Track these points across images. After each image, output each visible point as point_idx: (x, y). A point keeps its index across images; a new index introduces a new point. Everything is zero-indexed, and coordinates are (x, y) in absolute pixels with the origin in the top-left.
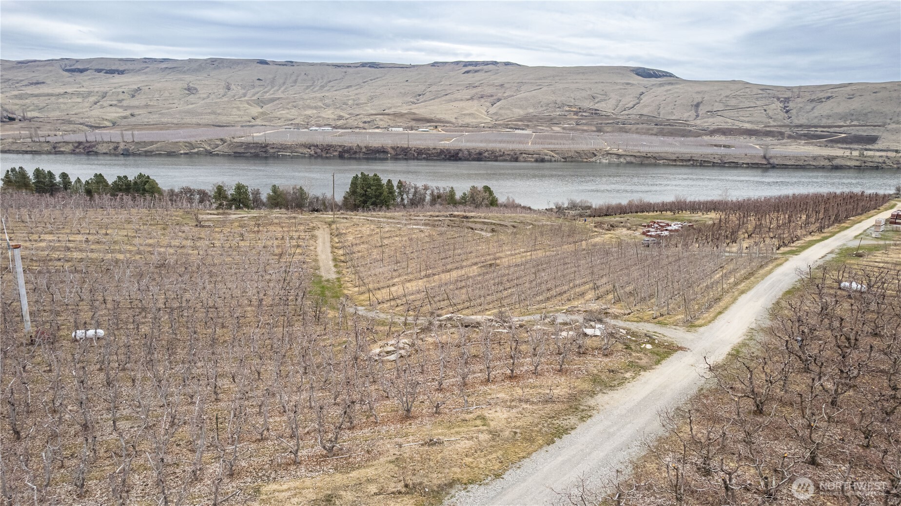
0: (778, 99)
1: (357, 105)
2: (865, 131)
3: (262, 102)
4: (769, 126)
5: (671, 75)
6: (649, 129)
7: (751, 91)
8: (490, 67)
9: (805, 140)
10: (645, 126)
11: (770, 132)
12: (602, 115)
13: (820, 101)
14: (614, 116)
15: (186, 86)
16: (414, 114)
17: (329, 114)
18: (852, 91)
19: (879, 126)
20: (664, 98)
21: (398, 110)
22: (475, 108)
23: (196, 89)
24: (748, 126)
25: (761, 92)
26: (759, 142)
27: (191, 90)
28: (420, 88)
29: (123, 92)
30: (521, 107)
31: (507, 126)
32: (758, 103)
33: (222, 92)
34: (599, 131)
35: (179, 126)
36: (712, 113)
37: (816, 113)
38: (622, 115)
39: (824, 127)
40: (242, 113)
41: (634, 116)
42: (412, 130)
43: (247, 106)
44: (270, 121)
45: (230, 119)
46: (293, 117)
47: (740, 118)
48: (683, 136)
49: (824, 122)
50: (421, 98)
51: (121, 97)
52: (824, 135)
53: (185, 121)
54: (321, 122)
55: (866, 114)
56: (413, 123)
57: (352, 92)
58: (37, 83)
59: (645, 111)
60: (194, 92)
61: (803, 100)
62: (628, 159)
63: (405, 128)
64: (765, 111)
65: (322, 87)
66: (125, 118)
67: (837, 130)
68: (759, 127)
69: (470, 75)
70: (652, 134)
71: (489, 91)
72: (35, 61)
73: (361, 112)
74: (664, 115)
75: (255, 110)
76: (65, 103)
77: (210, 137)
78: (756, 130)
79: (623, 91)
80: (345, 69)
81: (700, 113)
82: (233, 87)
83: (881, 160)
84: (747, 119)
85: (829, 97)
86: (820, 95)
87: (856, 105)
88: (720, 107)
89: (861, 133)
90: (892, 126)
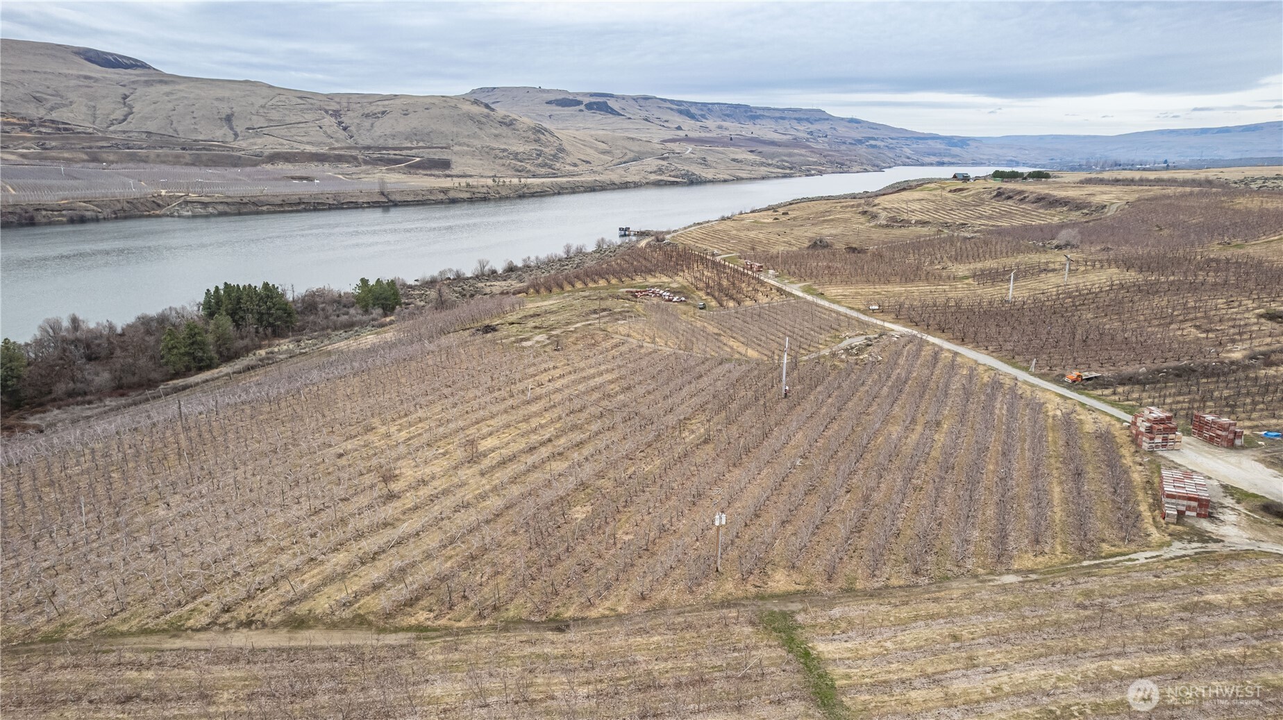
0: (327, 112)
2: (435, 154)
4: (335, 149)
9: (385, 166)
11: (341, 156)
12: (79, 133)
13: (375, 116)
14: (100, 134)
18: (409, 106)
19: (446, 148)
20: (170, 106)
24: (313, 149)
25: (300, 101)
26: (337, 171)
32: (308, 117)
34: (95, 159)
36: (255, 131)
37: (377, 131)
38: (115, 132)
39: (394, 149)
41: (136, 134)
47: (296, 137)
48: (235, 166)
49: (391, 143)
52: (399, 159)
55: (428, 134)
59: (152, 126)
61: (355, 114)
62: (221, 208)
64: (321, 128)
68: (324, 150)
70: (187, 164)
74: (184, 129)
78: (323, 155)
79: (87, 90)
81: (238, 130)
83: (484, 190)
84: (304, 139)
85: (383, 113)
86: (373, 109)
87: (413, 122)
88: (262, 122)
89: (432, 156)
90: (456, 148)
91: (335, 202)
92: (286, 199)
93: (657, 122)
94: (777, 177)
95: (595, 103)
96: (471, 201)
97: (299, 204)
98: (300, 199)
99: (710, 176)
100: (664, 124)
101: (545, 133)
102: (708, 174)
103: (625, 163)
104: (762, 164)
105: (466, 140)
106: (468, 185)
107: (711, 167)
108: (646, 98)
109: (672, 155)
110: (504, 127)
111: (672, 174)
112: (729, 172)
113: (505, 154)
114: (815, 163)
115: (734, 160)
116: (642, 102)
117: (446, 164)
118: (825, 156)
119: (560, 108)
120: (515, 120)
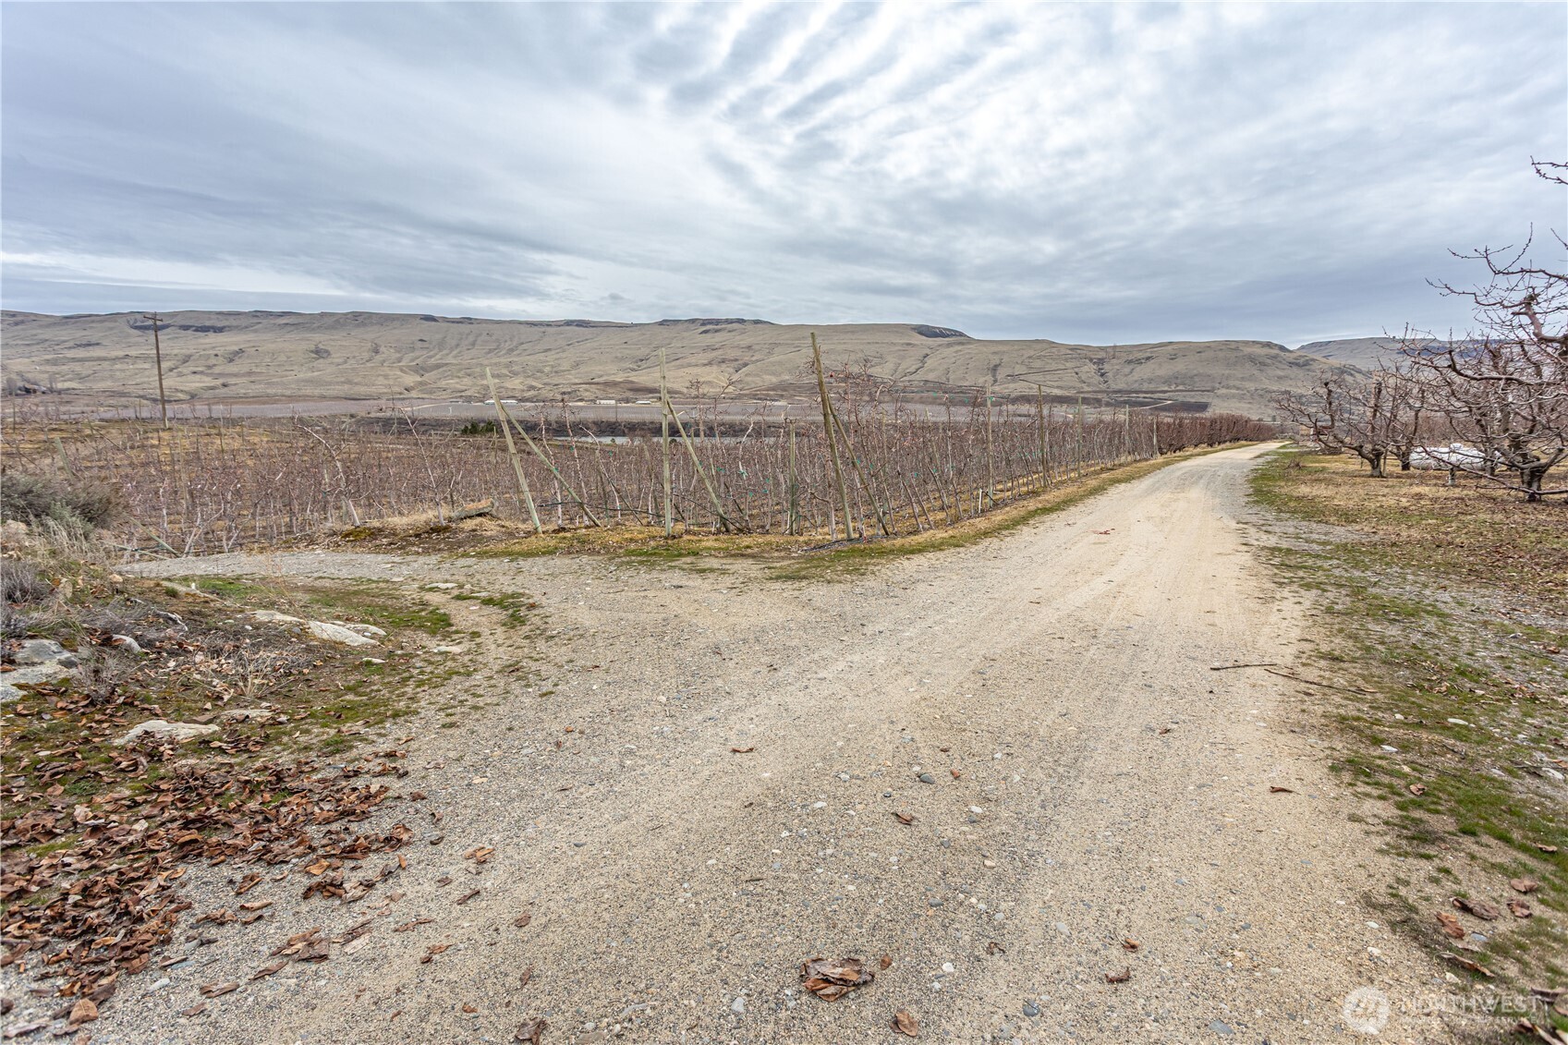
0: (1091, 360)
1: (556, 372)
2: (1193, 397)
3: (422, 368)
4: (1082, 392)
5: (961, 334)
6: (936, 398)
7: (1059, 351)
8: (735, 326)
10: (931, 394)
11: (1085, 398)
12: (876, 382)
13: (1138, 362)
14: (892, 383)
15: (313, 348)
16: (632, 382)
17: (516, 384)
18: (1176, 352)
19: (1208, 391)
20: (953, 360)
21: (611, 378)
22: (714, 375)
23: (327, 351)
24: (1058, 392)
25: (1070, 352)
27: (319, 353)
28: (643, 351)
29: (216, 355)
30: (773, 374)
31: (754, 397)
32: (1068, 365)
33: (366, 355)
35: (291, 398)
36: (1013, 377)
37: (1136, 376)
38: (903, 381)
39: (1146, 392)
40: (391, 382)
41: (917, 382)
42: (628, 402)
43: (399, 373)
44: (431, 393)
45: (373, 390)
46: (464, 388)
47: (1048, 382)
49: (1145, 387)
50: (644, 364)
51: (213, 361)
52: (1147, 402)
53: (303, 392)
54: (504, 394)
55: (1192, 377)
56: (630, 395)
57: (551, 357)
58: (89, 345)
59: (931, 377)
60: (325, 355)
61: (1119, 360)
63: (619, 401)
64: (1078, 374)
65: (511, 350)
66: (212, 388)
67: (1161, 395)
68: (1071, 393)
69: (709, 335)
70: (940, 404)
71: (732, 354)
72: (90, 316)
73: (561, 381)
74: (954, 380)
75: (411, 379)
76: (123, 371)
77: (332, 413)
78: (1067, 397)
79: (902, 353)
80: (543, 329)
81: (999, 378)
82: (382, 349)
84: (1055, 384)
85: (1148, 358)
87: (1180, 366)
88: (1022, 370)
89: (1188, 400)
90: (1224, 391)
101: (1357, 375)
105: (1237, 383)
110: (1295, 368)
117: (1202, 407)
120: (1313, 360)
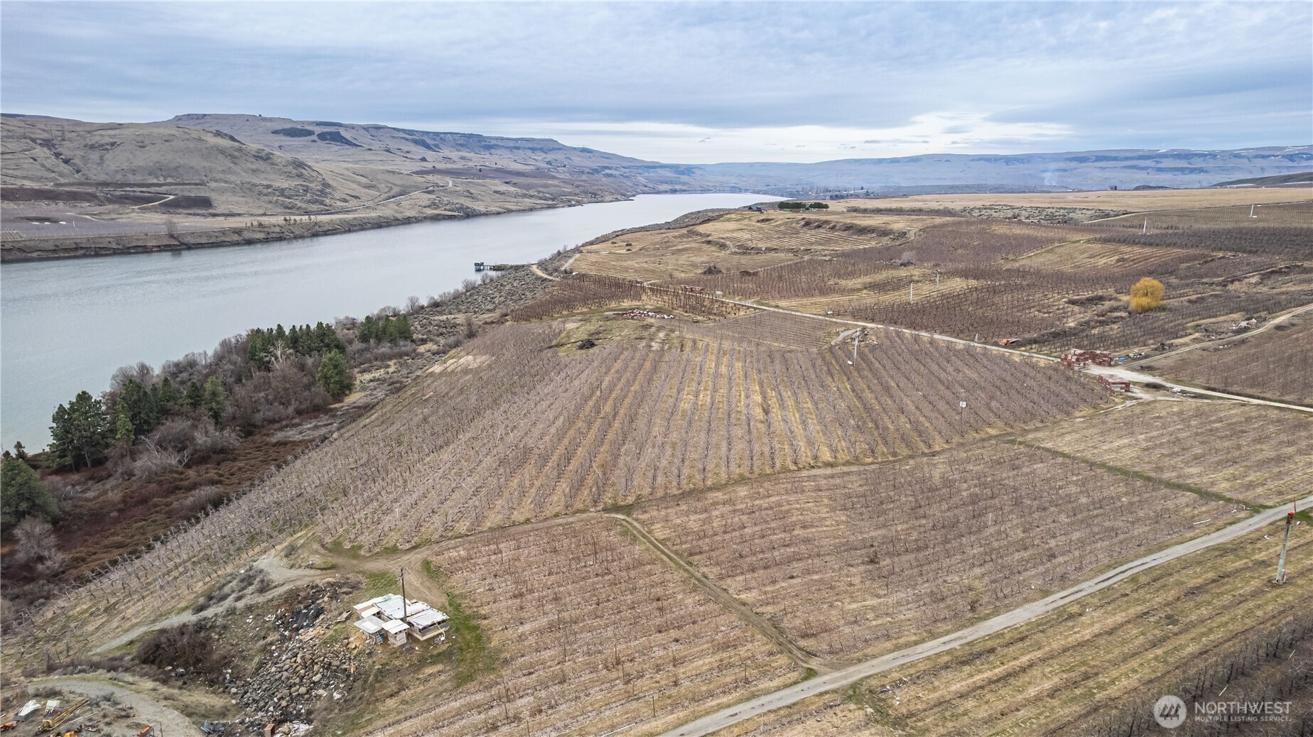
0: (34, 140)
4: (62, 185)
9: (136, 205)
11: (74, 193)
13: (101, 147)
24: (34, 185)
26: (78, 210)
52: (149, 197)
55: (176, 168)
61: (75, 145)
64: (34, 160)
78: (51, 191)
83: (277, 229)
84: (17, 173)
85: (112, 144)
86: (95, 139)
87: (154, 156)
89: (187, 194)
90: (213, 185)
91: (120, 247)
92: (58, 244)
93: (397, 152)
94: (542, 208)
95: (327, 133)
96: (266, 241)
97: (76, 249)
98: (76, 243)
99: (483, 209)
100: (406, 155)
101: (306, 168)
102: (480, 207)
103: (393, 197)
104: (524, 196)
105: (221, 176)
106: (260, 225)
107: (478, 200)
108: (378, 128)
109: (436, 188)
110: (261, 162)
111: (447, 207)
112: (498, 204)
113: (270, 190)
114: (570, 194)
115: (496, 192)
116: (374, 132)
117: (206, 203)
118: (577, 186)
119: (289, 138)
120: (270, 154)
